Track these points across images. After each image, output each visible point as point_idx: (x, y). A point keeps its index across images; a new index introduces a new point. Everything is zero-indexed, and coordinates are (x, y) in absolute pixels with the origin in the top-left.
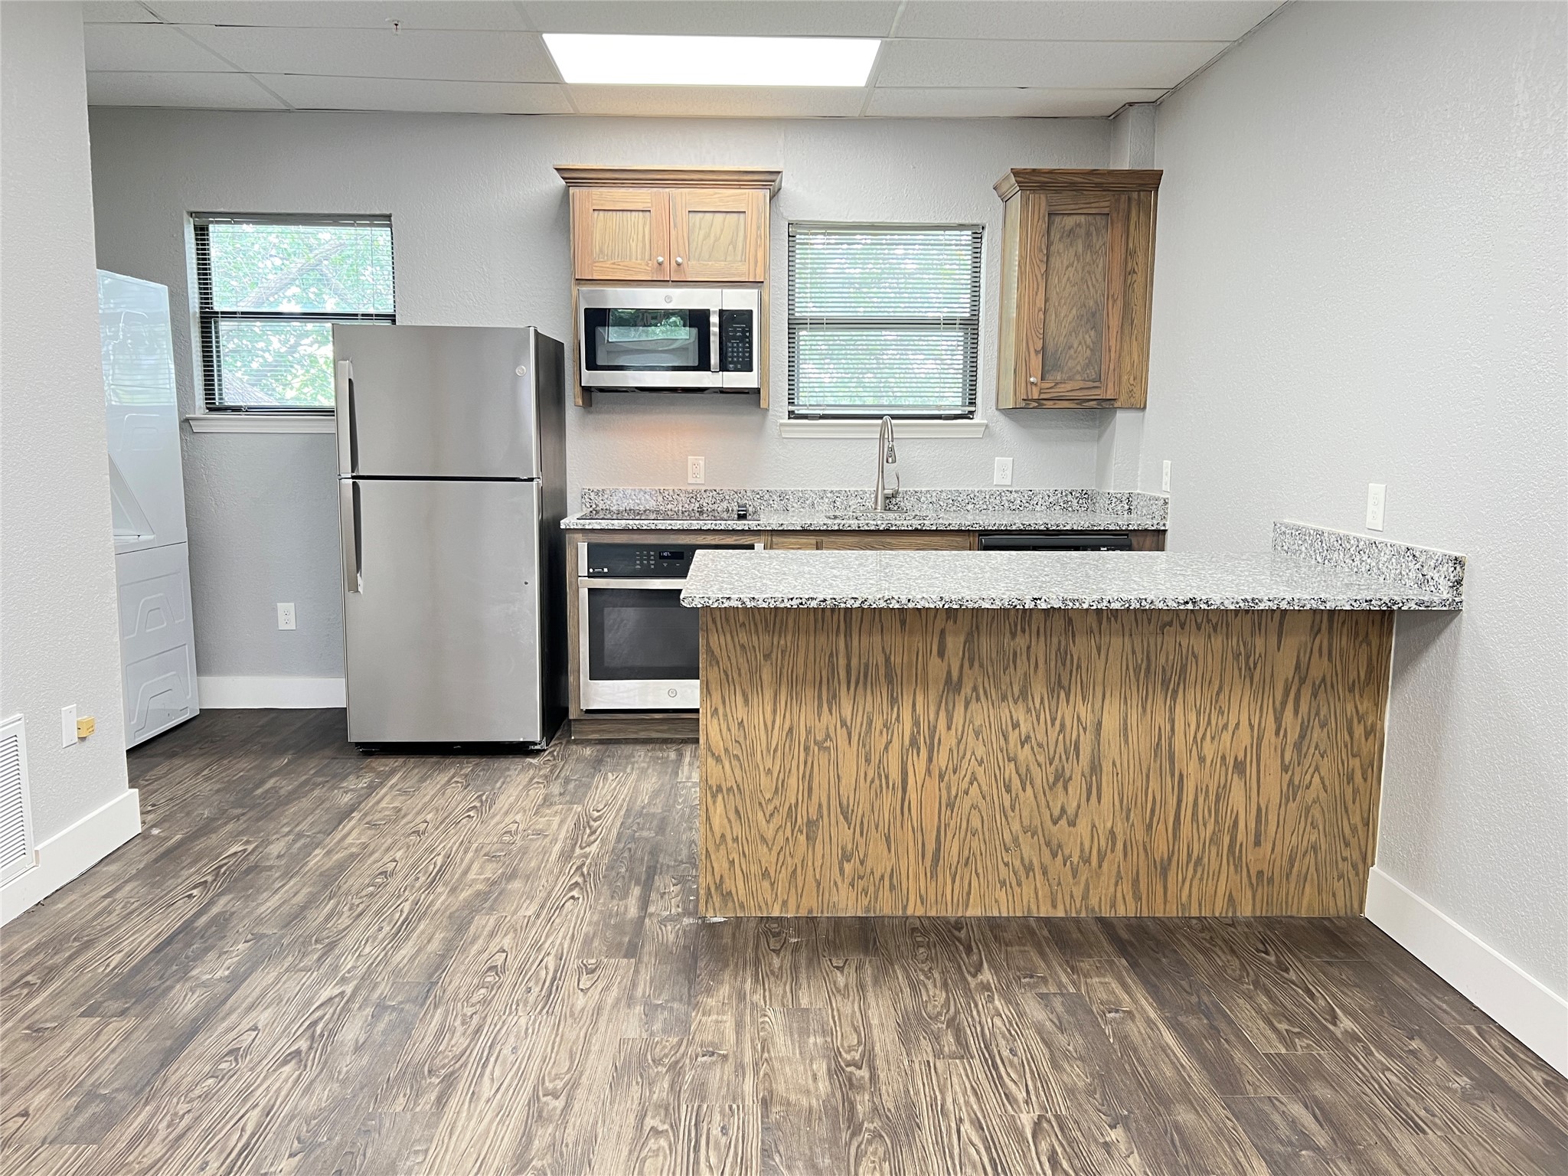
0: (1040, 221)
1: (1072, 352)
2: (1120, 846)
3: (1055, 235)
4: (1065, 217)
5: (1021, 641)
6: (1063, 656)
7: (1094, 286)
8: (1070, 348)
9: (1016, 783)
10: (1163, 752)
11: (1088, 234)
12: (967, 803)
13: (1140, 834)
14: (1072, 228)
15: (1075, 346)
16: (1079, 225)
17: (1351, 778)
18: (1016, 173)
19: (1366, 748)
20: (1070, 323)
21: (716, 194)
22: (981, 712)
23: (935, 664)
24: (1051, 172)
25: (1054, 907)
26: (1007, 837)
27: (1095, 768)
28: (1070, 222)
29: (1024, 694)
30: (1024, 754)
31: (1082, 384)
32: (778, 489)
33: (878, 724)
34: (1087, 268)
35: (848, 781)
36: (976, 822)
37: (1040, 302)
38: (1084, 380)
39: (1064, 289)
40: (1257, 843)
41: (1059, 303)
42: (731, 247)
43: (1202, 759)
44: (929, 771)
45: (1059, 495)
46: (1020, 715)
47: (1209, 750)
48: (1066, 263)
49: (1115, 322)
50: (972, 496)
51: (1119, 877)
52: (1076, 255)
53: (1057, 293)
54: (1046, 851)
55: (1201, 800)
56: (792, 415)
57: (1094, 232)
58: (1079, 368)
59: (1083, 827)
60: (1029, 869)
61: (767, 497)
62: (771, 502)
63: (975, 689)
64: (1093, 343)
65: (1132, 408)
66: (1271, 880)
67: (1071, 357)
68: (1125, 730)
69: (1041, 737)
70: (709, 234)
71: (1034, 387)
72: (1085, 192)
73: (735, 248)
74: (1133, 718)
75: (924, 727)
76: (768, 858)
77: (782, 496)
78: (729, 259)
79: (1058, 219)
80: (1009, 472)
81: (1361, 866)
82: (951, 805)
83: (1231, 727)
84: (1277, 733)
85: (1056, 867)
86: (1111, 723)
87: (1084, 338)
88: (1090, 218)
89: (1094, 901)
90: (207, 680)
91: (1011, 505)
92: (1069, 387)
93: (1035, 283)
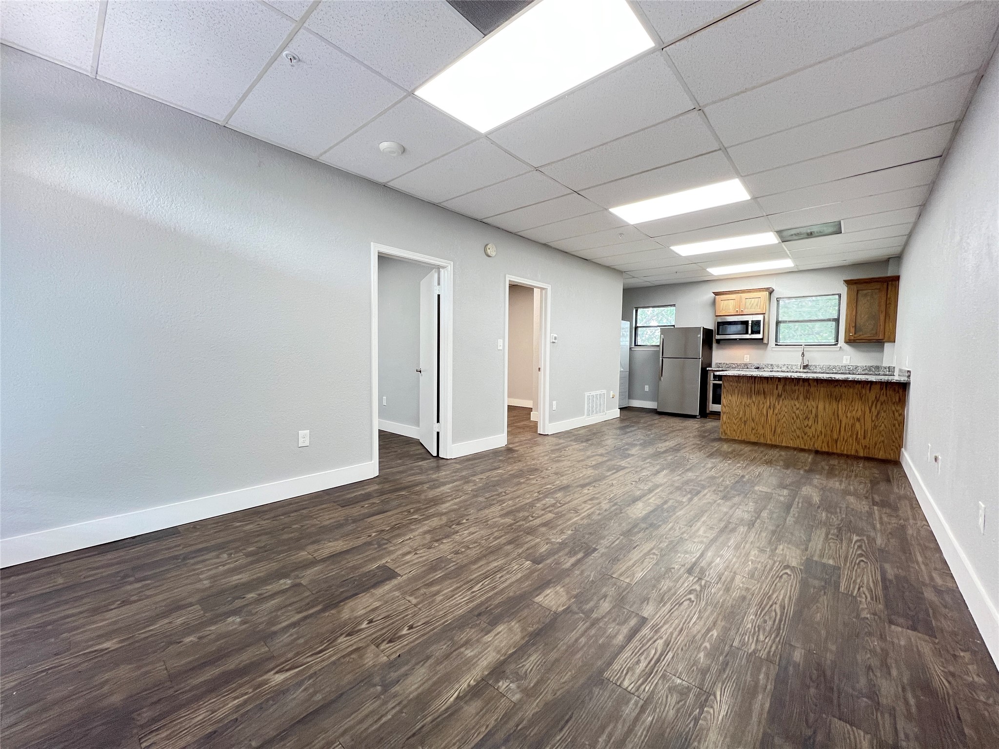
0: (853, 292)
2: (823, 434)
3: (859, 295)
4: (863, 291)
5: (797, 388)
6: (808, 391)
7: (874, 309)
8: (865, 325)
9: (795, 418)
10: (836, 414)
11: (872, 294)
12: (783, 421)
13: (829, 432)
14: (866, 293)
15: (867, 325)
16: (869, 292)
17: (894, 426)
18: (845, 281)
19: (899, 418)
20: (865, 319)
21: (752, 294)
22: (786, 402)
23: (776, 392)
24: (857, 280)
25: (805, 446)
26: (793, 429)
27: (816, 416)
29: (798, 399)
30: (797, 412)
31: (869, 336)
33: (761, 402)
34: (872, 304)
35: (754, 413)
36: (785, 425)
37: (854, 313)
38: (870, 334)
39: (863, 310)
40: (864, 438)
41: (862, 314)
42: (756, 306)
43: (847, 417)
44: (773, 413)
45: (867, 367)
46: (796, 403)
47: (849, 415)
48: (864, 303)
49: (882, 318)
51: (823, 442)
52: (867, 300)
53: (861, 311)
54: (803, 434)
55: (847, 427)
56: (776, 345)
57: (874, 294)
58: (868, 331)
59: (813, 429)
60: (798, 437)
63: (785, 397)
64: (874, 324)
65: (890, 342)
66: (869, 448)
67: (866, 328)
68: (825, 409)
69: (802, 407)
70: (751, 303)
71: (851, 336)
72: (871, 284)
73: (758, 306)
74: (827, 406)
75: (772, 404)
76: (735, 428)
77: (771, 365)
78: (755, 309)
79: (860, 292)
80: (849, 360)
81: (899, 448)
82: (778, 421)
83: (856, 410)
84: (870, 412)
85: (806, 437)
86: (821, 406)
87: (870, 323)
88: (873, 290)
89: (816, 446)
90: (631, 400)
92: (865, 336)
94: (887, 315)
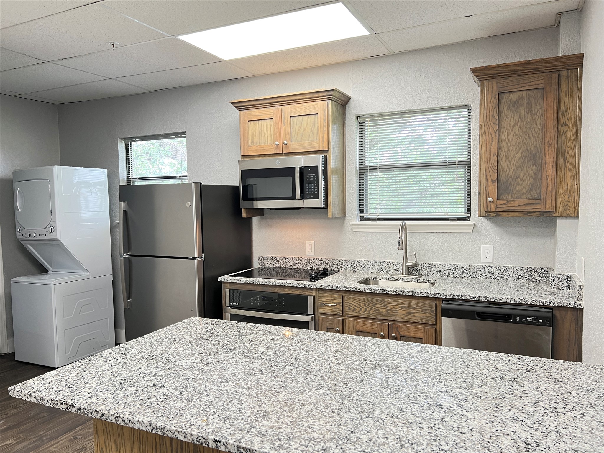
0: (493, 98)
1: (519, 180)
3: (504, 106)
4: (511, 94)
7: (534, 137)
8: (517, 178)
11: (529, 103)
14: (516, 101)
15: (521, 176)
16: (522, 98)
18: (474, 71)
20: (517, 162)
21: (303, 106)
24: (498, 66)
28: (514, 97)
31: (526, 202)
32: (350, 259)
34: (528, 125)
37: (494, 150)
38: (529, 199)
39: (512, 140)
41: (508, 150)
42: (311, 133)
45: (525, 271)
48: (512, 124)
49: (550, 159)
50: (465, 268)
52: (520, 117)
53: (507, 143)
56: (361, 218)
57: (533, 101)
58: (524, 191)
61: (344, 263)
62: (347, 266)
64: (535, 174)
65: (568, 216)
67: (518, 184)
70: (301, 127)
71: (492, 204)
72: (526, 76)
73: (313, 134)
77: (353, 263)
78: (310, 139)
79: (505, 96)
80: (491, 255)
87: (527, 171)
88: (530, 92)
91: (491, 275)
92: (517, 203)
93: (490, 138)
94: (560, 152)
